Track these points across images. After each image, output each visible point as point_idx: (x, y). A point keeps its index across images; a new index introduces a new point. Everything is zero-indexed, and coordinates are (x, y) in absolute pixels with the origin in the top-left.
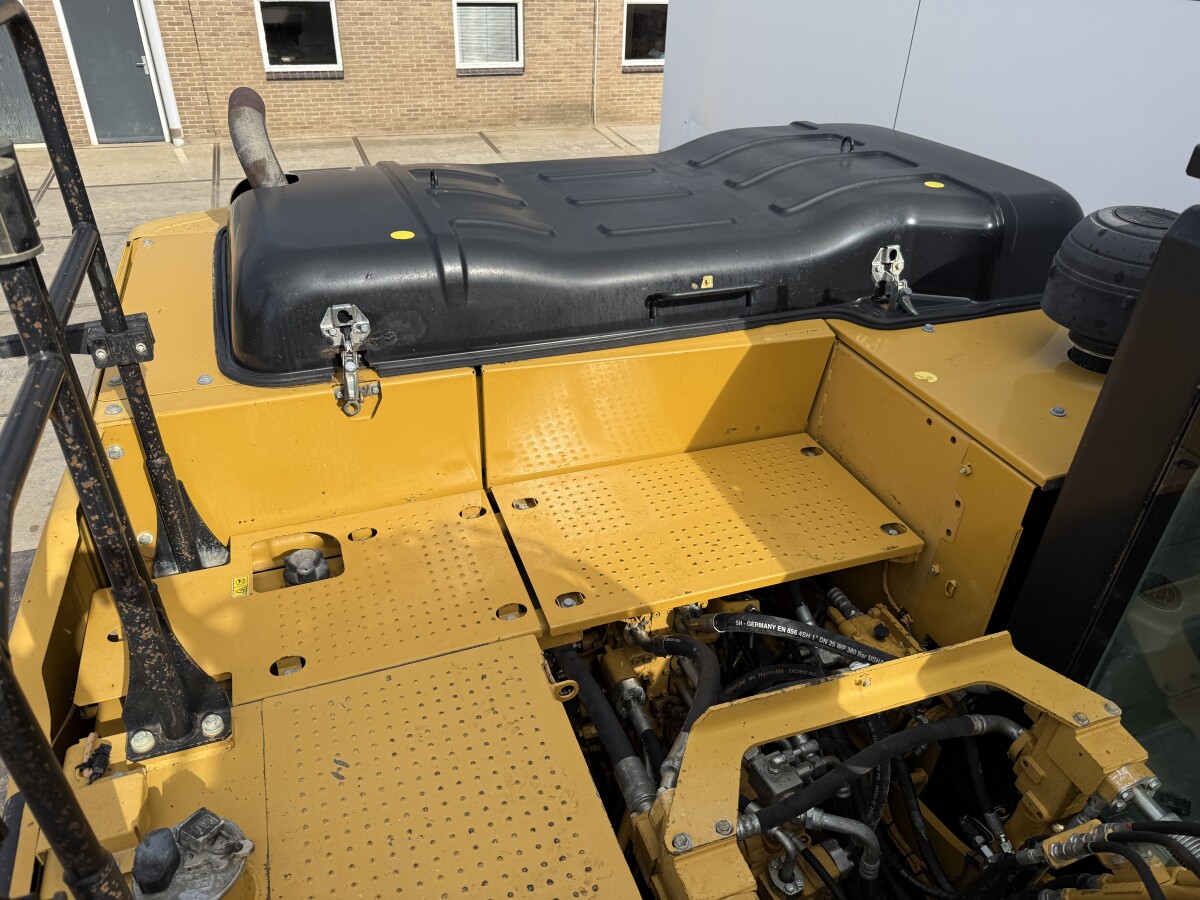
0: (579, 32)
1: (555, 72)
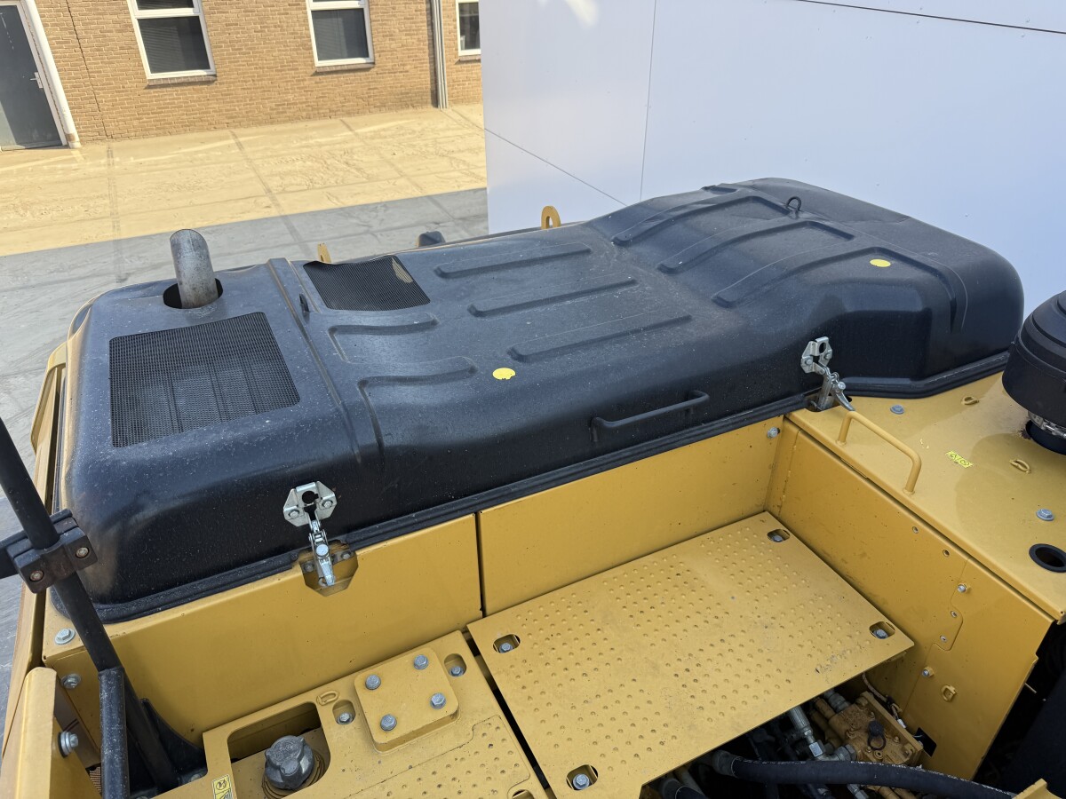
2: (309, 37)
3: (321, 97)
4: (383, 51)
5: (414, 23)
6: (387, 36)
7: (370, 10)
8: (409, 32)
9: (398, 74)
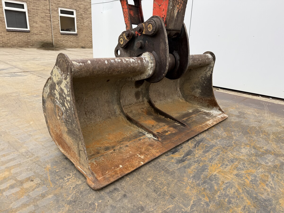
0: (46, 22)
1: (40, 32)
2: (4, 18)
3: (9, 40)
4: (33, 27)
5: (45, 19)
6: (35, 22)
7: (28, 12)
8: (42, 22)
9: (39, 35)
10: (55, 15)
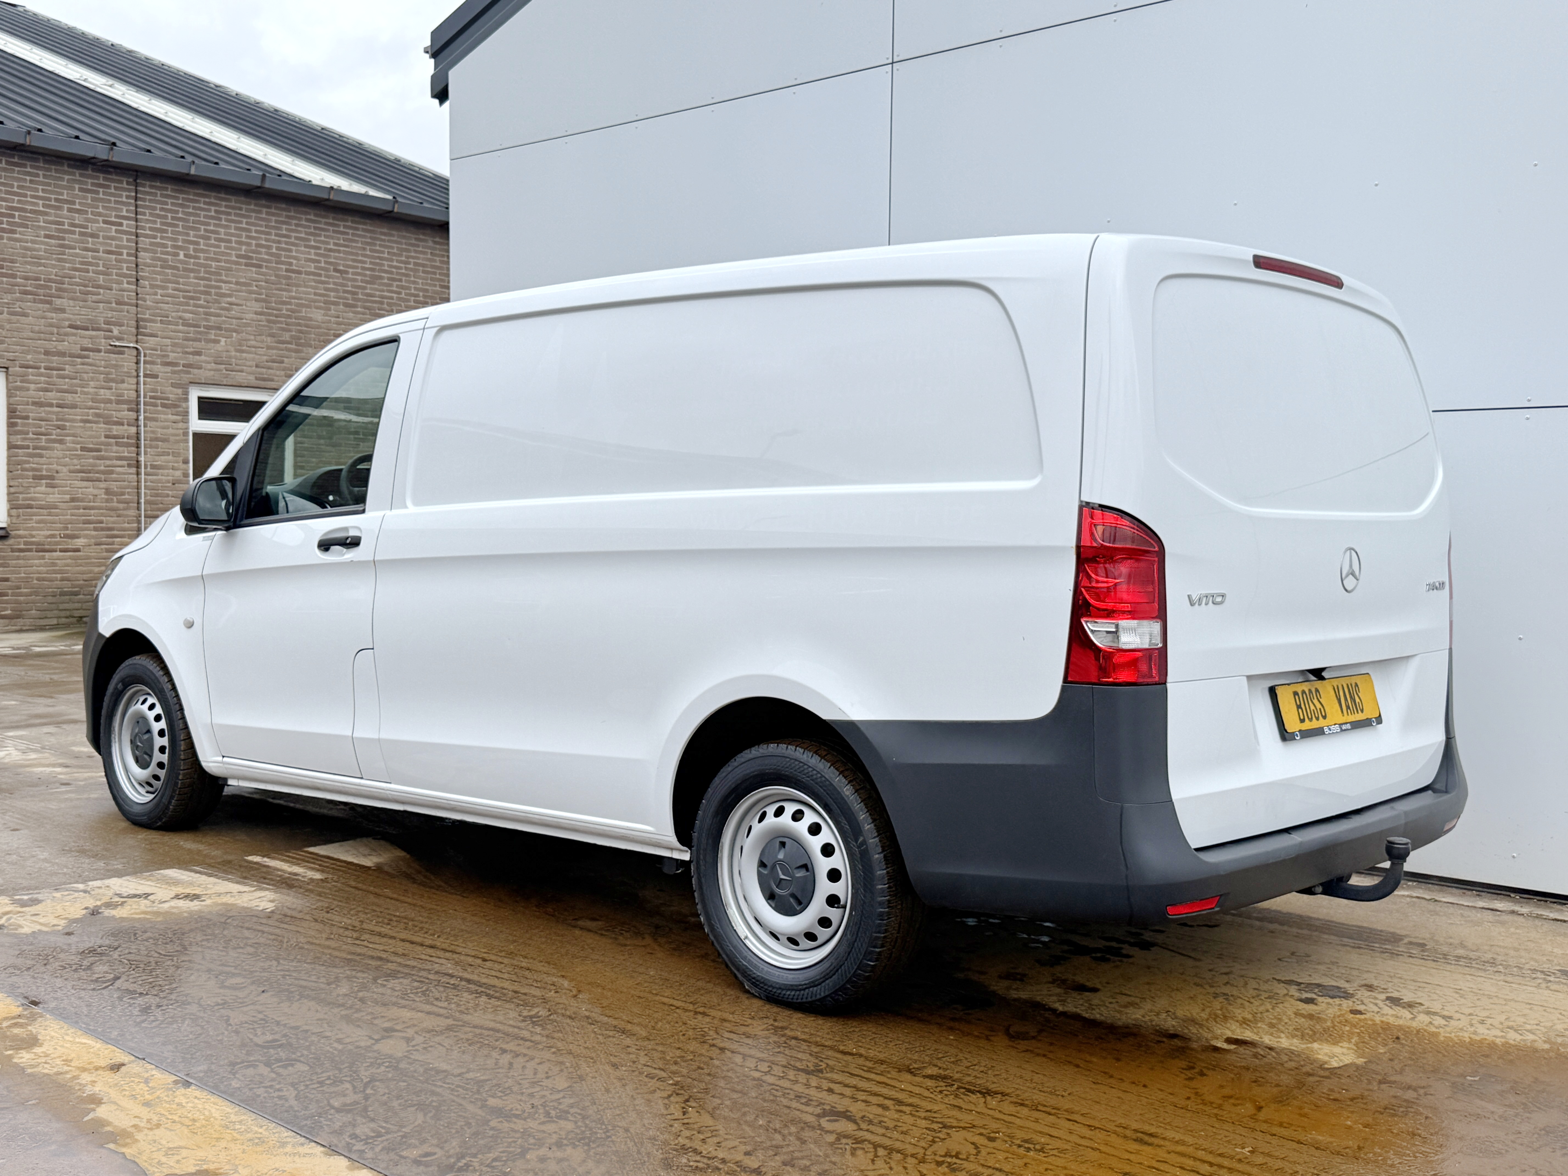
0: (112, 472)
1: (67, 536)
5: (102, 458)
6: (41, 478)
9: (58, 553)
10: (164, 428)
